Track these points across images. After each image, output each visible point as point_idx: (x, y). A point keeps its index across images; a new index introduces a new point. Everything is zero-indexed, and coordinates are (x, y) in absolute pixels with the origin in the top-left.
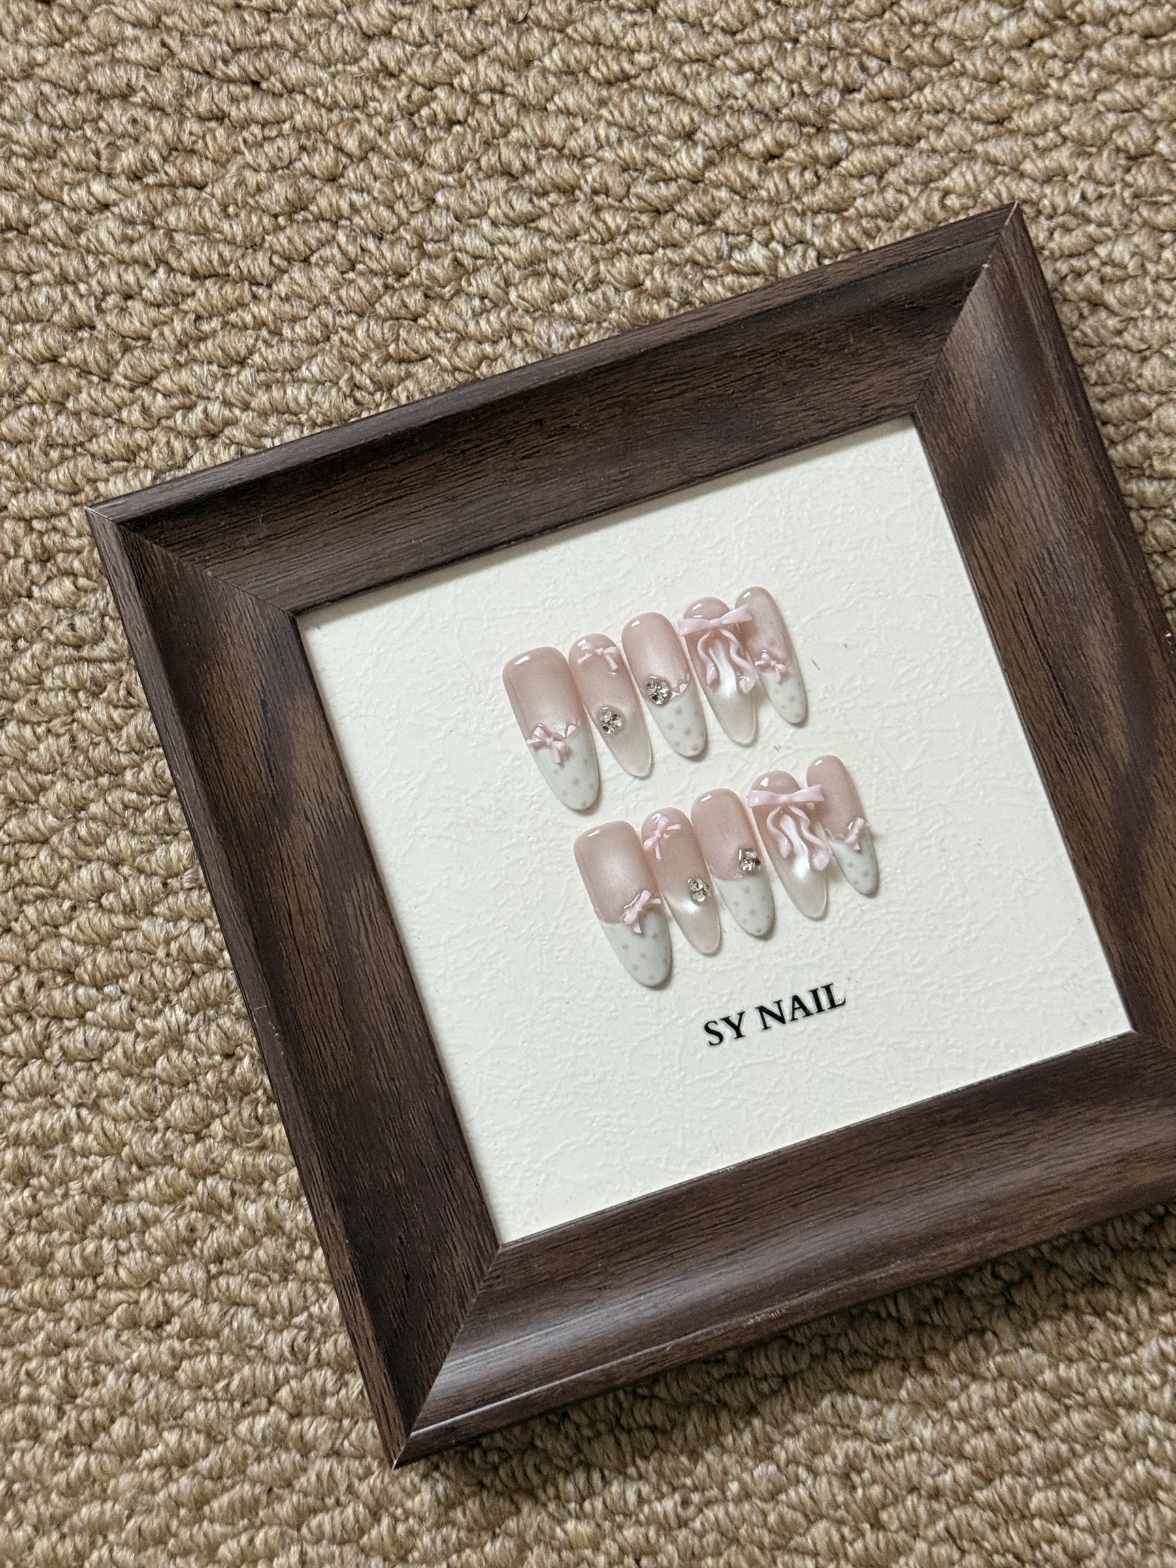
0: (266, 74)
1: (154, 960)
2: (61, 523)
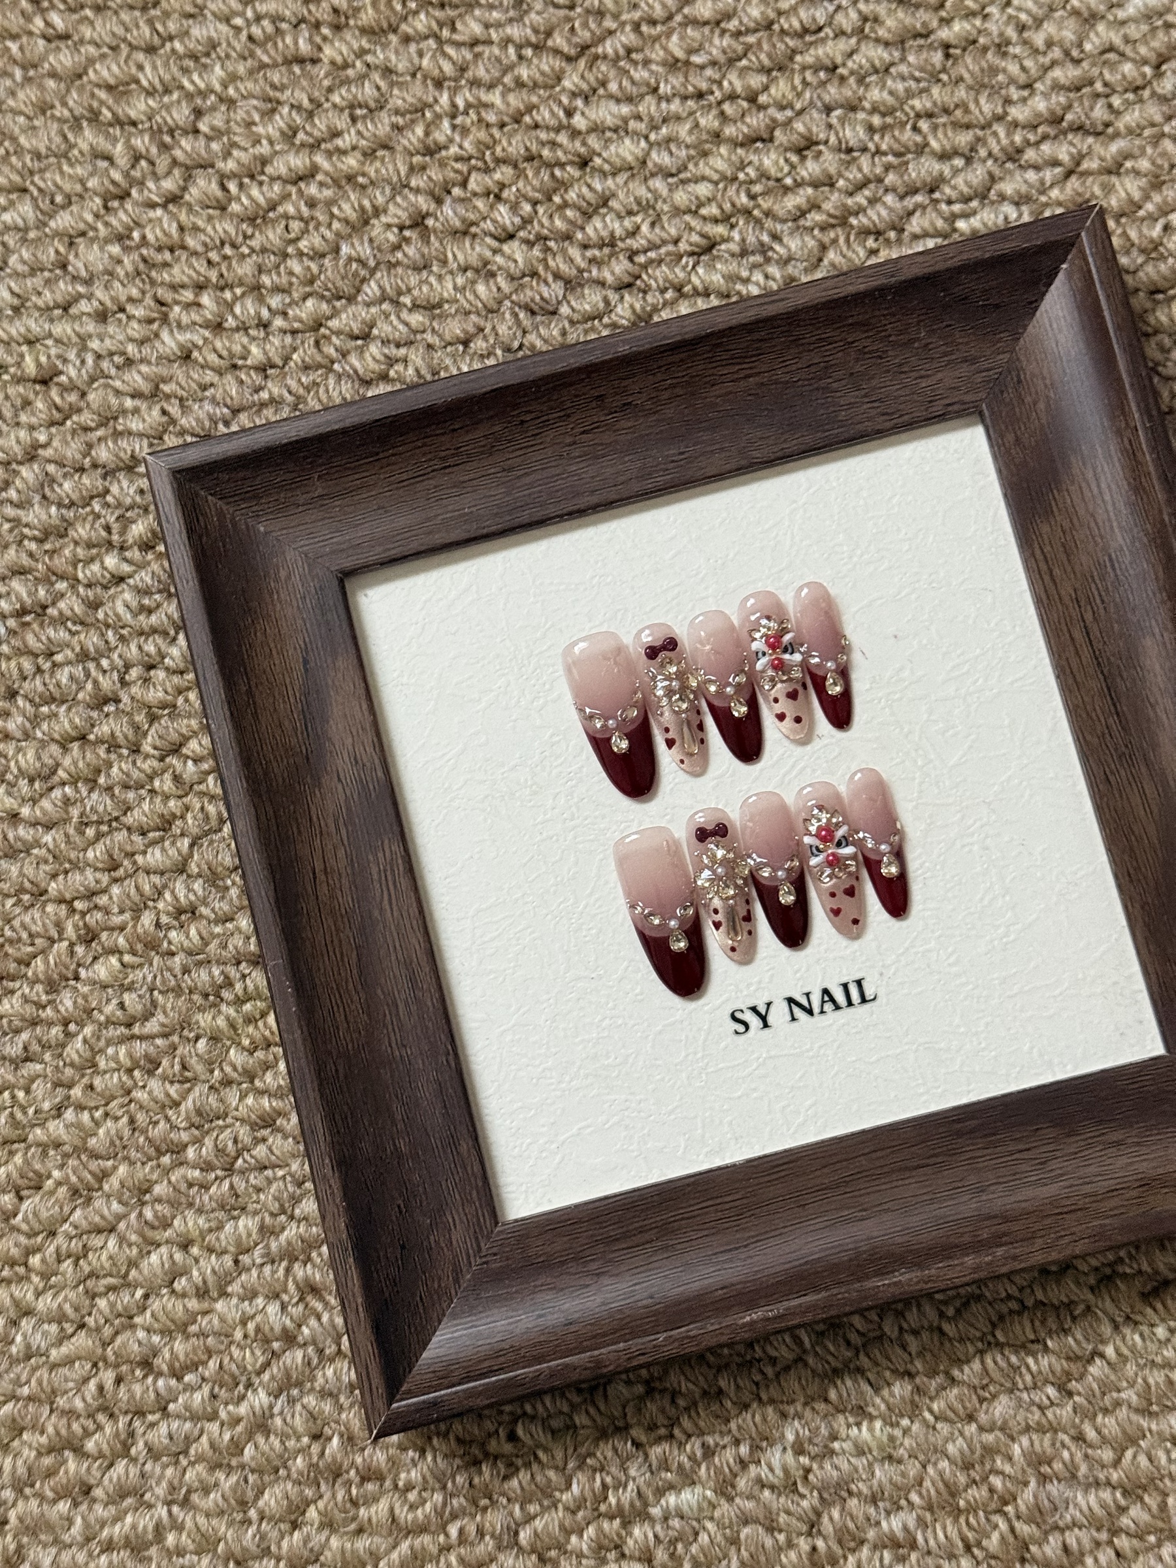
1: (231, 1343)
2: (103, 900)
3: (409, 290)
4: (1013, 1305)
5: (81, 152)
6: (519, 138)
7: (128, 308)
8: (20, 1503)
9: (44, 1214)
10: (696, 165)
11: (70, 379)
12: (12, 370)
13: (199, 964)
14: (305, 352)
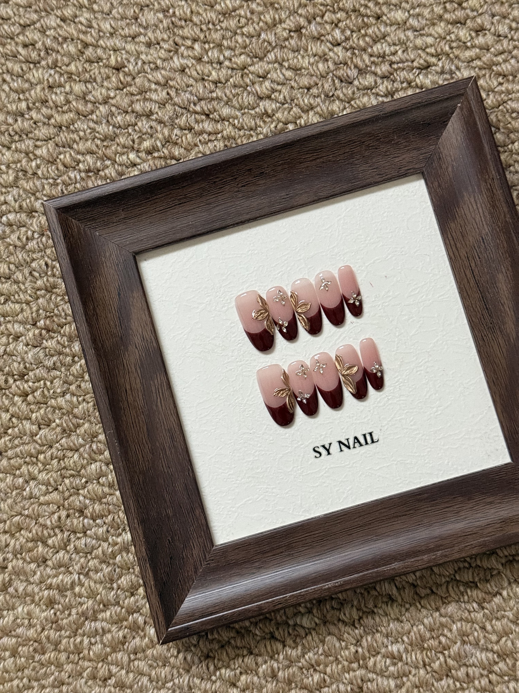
0: (212, 110)
1: (120, 510)
3: (288, 60)
4: (466, 565)
7: (161, 43)
8: (14, 561)
10: (429, 28)
11: (129, 70)
12: (104, 61)
14: (236, 79)
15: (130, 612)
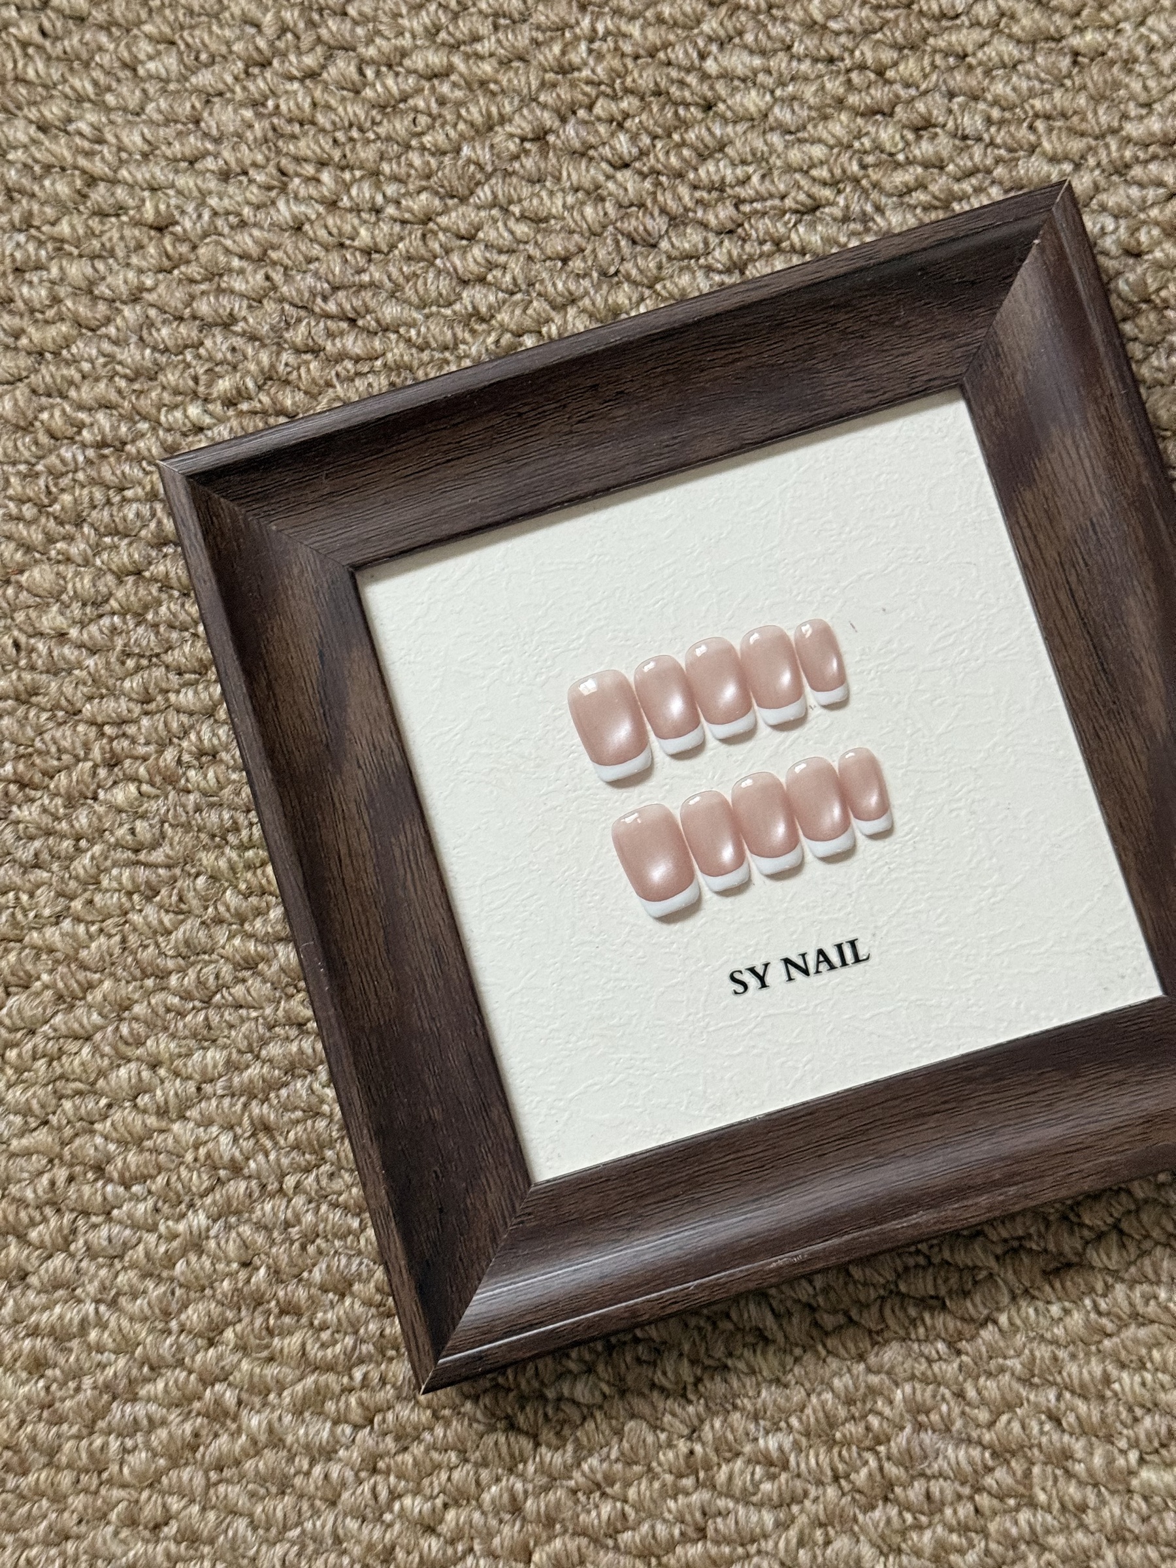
0: (362, 310)
1: (182, 1163)
2: (131, 730)
3: (520, 201)
4: (921, 1260)
5: (232, 15)
6: (650, 71)
7: (251, 172)
9: (28, 1013)
10: (815, 126)
11: (185, 230)
12: (132, 212)
13: (211, 805)
14: (411, 243)
15: (208, 1380)
